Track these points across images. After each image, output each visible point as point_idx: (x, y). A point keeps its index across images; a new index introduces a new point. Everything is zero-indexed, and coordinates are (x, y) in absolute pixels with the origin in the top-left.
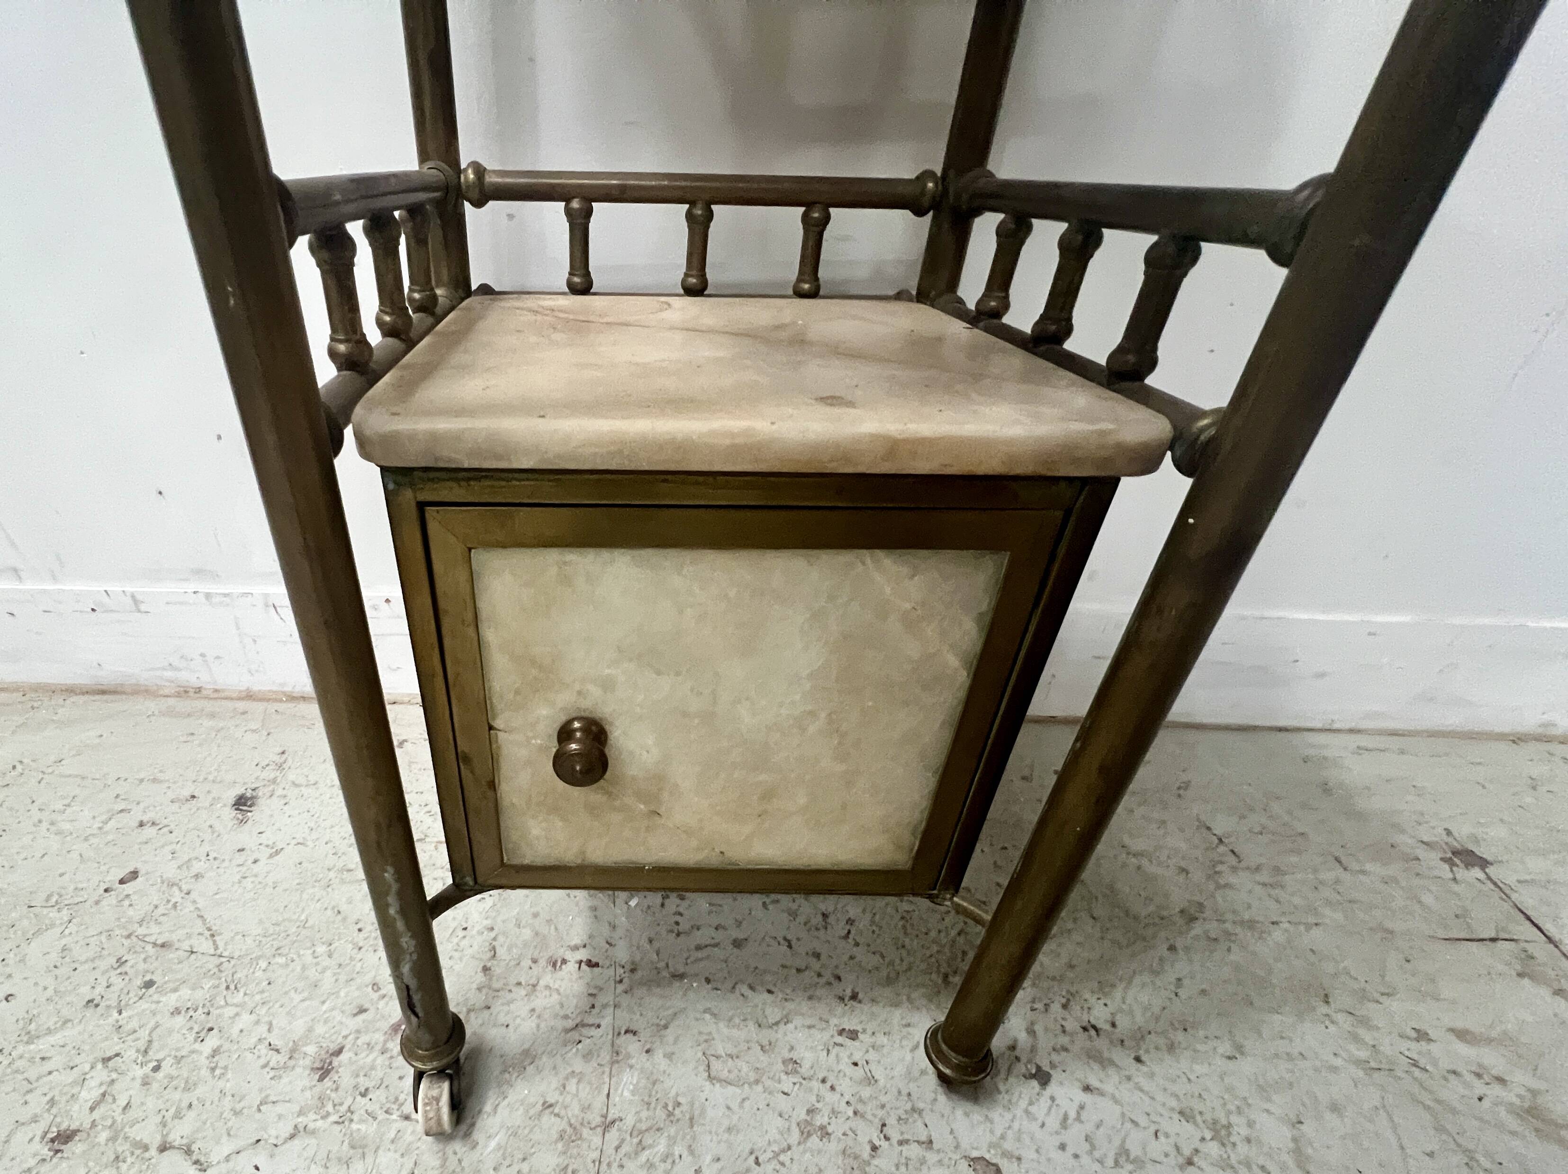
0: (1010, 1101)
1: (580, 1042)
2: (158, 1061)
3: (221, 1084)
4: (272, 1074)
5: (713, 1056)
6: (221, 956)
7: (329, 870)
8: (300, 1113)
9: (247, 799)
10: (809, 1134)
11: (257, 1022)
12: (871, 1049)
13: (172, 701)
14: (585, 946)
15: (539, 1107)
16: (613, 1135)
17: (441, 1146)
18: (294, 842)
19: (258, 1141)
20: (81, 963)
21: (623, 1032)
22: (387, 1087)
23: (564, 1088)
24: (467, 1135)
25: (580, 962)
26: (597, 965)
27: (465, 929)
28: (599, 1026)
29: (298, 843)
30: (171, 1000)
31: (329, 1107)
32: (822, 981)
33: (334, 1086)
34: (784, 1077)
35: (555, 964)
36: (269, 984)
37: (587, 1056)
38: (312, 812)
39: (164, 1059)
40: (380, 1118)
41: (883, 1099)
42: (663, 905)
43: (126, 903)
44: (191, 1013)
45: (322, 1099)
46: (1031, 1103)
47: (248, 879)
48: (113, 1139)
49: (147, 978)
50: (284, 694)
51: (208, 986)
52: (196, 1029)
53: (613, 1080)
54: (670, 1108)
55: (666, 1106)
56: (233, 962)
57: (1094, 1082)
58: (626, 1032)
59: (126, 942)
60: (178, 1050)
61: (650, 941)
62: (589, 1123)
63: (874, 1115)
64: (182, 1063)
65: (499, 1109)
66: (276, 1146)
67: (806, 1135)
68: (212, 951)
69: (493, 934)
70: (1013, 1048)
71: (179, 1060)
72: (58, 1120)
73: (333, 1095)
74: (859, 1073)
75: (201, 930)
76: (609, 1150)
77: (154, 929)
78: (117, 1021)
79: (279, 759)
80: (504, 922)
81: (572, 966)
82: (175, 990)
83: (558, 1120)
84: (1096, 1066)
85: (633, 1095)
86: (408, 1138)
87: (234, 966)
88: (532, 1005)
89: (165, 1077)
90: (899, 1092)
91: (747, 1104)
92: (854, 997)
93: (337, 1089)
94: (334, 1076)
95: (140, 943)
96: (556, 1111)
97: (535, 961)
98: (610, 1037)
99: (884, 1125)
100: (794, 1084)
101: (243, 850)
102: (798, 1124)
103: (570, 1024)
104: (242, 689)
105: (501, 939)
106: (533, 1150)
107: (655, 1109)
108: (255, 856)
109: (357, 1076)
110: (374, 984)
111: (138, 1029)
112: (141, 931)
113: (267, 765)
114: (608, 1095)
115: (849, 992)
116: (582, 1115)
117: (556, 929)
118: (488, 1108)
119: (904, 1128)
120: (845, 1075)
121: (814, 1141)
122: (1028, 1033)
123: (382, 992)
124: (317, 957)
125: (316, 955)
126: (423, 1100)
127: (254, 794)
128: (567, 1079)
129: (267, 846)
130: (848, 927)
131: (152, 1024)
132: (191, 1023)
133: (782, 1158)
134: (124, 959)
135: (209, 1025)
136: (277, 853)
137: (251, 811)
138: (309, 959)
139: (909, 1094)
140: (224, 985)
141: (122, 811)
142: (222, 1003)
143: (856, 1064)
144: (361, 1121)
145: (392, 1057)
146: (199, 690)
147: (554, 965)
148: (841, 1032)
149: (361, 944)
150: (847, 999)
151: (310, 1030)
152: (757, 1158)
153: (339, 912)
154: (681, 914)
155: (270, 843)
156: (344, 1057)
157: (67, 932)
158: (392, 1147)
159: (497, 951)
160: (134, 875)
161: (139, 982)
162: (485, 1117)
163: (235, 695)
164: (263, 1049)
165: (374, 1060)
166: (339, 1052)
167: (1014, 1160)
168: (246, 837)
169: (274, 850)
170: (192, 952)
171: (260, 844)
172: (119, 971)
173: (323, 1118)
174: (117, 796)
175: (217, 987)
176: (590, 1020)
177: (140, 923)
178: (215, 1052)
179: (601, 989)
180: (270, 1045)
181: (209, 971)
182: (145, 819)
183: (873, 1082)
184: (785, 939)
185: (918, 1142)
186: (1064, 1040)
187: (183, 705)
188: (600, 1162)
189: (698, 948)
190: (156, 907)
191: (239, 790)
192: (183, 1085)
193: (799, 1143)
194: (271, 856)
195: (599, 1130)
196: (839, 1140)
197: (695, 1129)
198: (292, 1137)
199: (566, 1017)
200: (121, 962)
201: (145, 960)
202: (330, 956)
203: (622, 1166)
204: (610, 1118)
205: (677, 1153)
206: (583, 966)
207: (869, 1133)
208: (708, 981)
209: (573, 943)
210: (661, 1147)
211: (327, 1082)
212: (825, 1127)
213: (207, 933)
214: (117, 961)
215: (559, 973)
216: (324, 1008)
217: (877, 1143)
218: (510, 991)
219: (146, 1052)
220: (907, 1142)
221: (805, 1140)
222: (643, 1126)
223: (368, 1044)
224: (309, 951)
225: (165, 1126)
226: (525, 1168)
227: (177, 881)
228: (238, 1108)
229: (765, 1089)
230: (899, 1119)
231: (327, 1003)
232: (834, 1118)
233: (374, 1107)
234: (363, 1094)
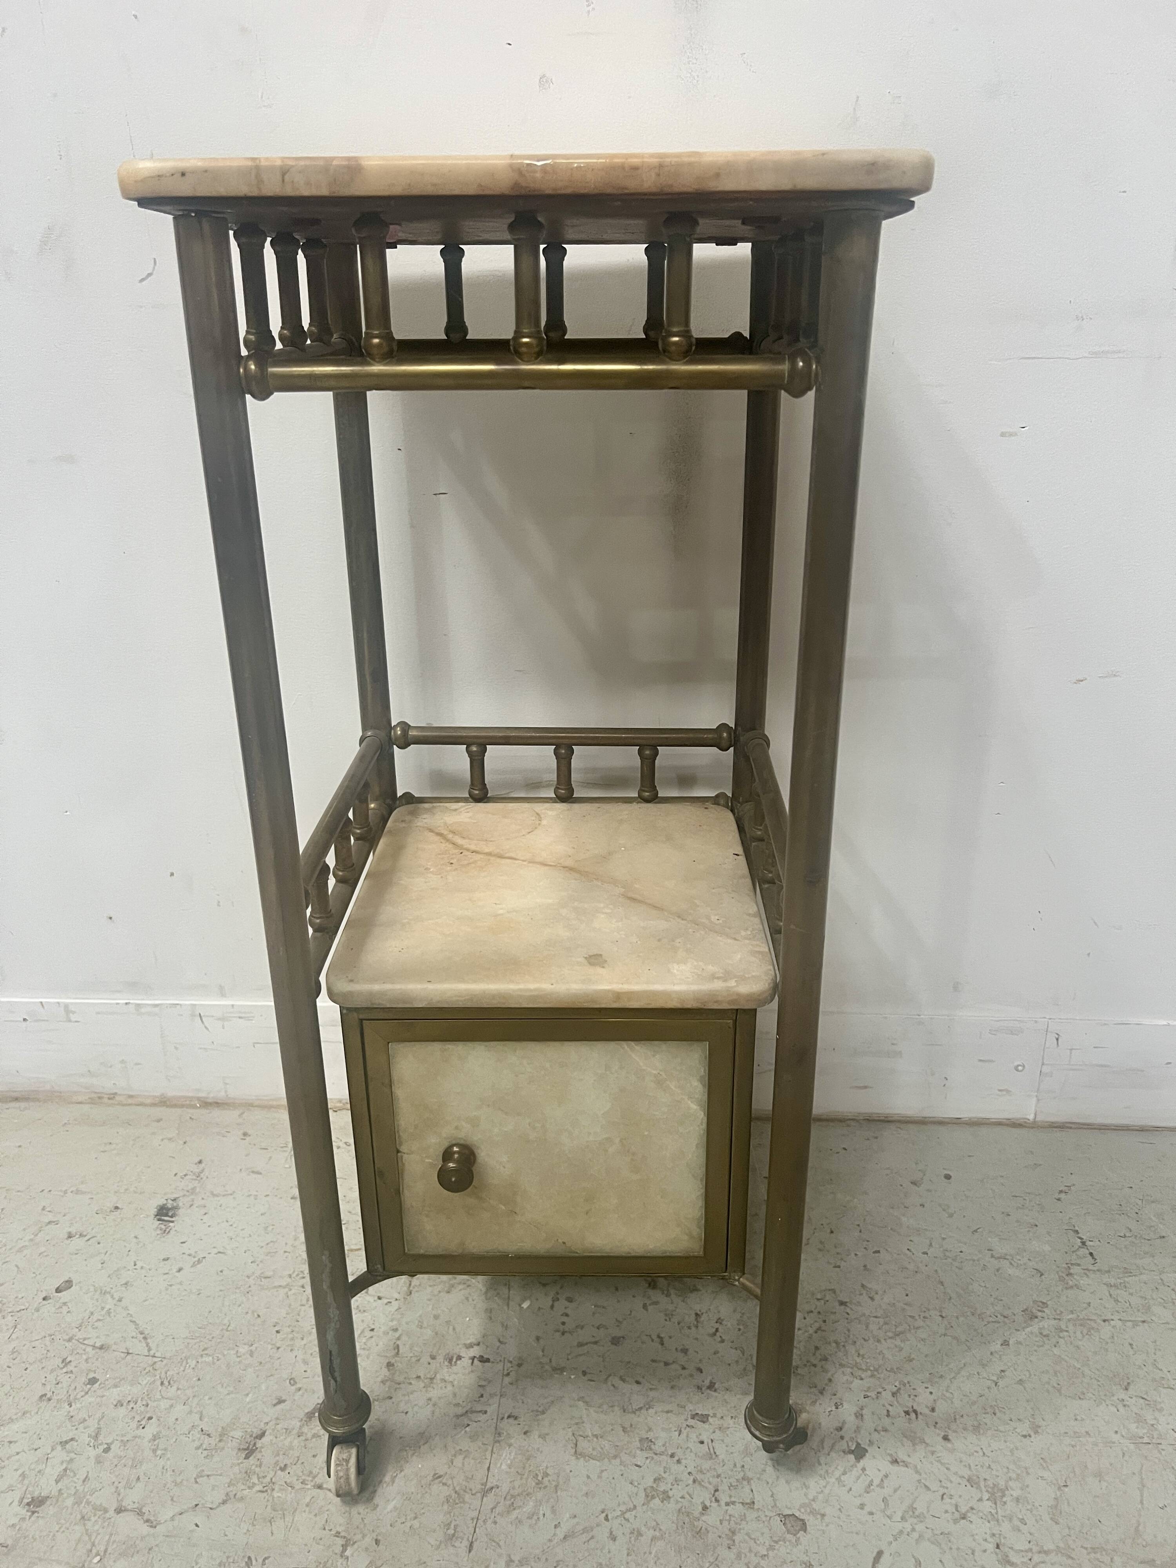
0: (827, 1471)
1: (469, 1425)
2: (107, 1444)
3: (162, 1462)
4: (205, 1453)
5: (582, 1436)
6: (154, 1356)
7: (248, 1277)
8: (230, 1484)
9: (169, 1209)
10: (653, 1497)
11: (190, 1412)
12: (717, 1431)
13: (86, 1108)
14: (478, 1344)
15: (430, 1478)
16: (489, 1500)
17: (348, 1509)
18: (216, 1251)
19: (196, 1505)
20: (31, 1364)
21: (506, 1417)
22: (303, 1463)
23: (453, 1463)
24: (370, 1499)
25: (473, 1358)
26: (488, 1360)
27: (372, 1330)
28: (486, 1412)
29: (219, 1252)
30: (114, 1394)
31: (255, 1479)
33: (258, 1463)
34: (639, 1453)
35: (452, 1360)
36: (199, 1380)
37: (473, 1438)
38: (231, 1222)
39: (111, 1444)
40: (297, 1487)
41: (720, 1469)
42: (552, 1307)
43: (65, 1308)
44: (132, 1405)
45: (248, 1473)
46: (844, 1473)
47: (173, 1287)
48: (78, 1503)
49: (91, 1375)
51: (145, 1382)
52: (138, 1418)
53: (495, 1456)
54: (540, 1478)
55: (537, 1477)
56: (165, 1361)
57: (902, 1455)
58: (509, 1417)
59: (69, 1344)
60: (123, 1436)
61: (538, 1339)
62: (471, 1490)
63: (710, 1483)
64: (128, 1444)
65: (397, 1480)
66: (211, 1509)
67: (650, 1496)
68: (146, 1352)
69: (397, 1335)
70: (840, 1429)
71: (124, 1443)
72: (30, 1489)
73: (257, 1469)
74: (704, 1447)
75: (134, 1334)
76: (486, 1510)
77: (92, 1334)
78: (69, 1412)
79: (196, 1169)
80: (407, 1323)
81: (466, 1362)
82: (116, 1386)
83: (446, 1487)
84: (908, 1443)
85: (510, 1468)
86: (320, 1502)
87: (166, 1365)
88: (429, 1396)
89: (114, 1457)
90: (735, 1465)
91: (604, 1474)
92: (711, 1386)
93: (260, 1466)
94: (257, 1455)
95: (81, 1345)
96: (444, 1481)
97: (433, 1358)
98: (495, 1421)
99: (716, 1490)
100: (647, 1458)
101: (168, 1259)
102: (645, 1490)
103: (460, 1411)
104: (155, 1094)
105: (404, 1338)
106: (423, 1511)
107: (527, 1479)
108: (180, 1265)
109: (278, 1455)
110: (290, 1380)
111: (87, 1418)
112: (80, 1335)
113: (185, 1175)
114: (489, 1468)
115: (707, 1383)
116: (467, 1484)
117: (454, 1329)
118: (387, 1478)
119: (733, 1493)
120: (691, 1451)
121: (657, 1503)
122: (857, 1417)
123: (298, 1386)
125: (239, 1355)
127: (175, 1204)
128: (455, 1455)
129: (189, 1255)
130: (717, 1325)
131: (99, 1415)
132: (133, 1414)
133: (627, 1515)
134: (68, 1360)
135: (148, 1415)
136: (199, 1262)
137: (173, 1222)
138: (233, 1358)
139: (743, 1466)
140: (159, 1383)
141: (50, 1223)
142: (158, 1396)
143: (702, 1442)
144: (281, 1490)
145: (306, 1440)
146: (112, 1096)
147: (450, 1360)
148: (694, 1416)
149: (278, 1345)
150: (704, 1389)
151: (236, 1418)
152: (607, 1516)
153: (259, 1316)
154: (567, 1315)
155: (192, 1252)
156: (264, 1439)
157: (14, 1336)
158: (307, 1509)
159: (400, 1349)
160: (69, 1284)
161: (84, 1379)
162: (385, 1485)
163: (148, 1101)
164: (196, 1433)
165: (291, 1442)
166: (262, 1435)
167: (819, 1516)
168: (170, 1246)
169: (196, 1259)
170: (128, 1353)
171: (184, 1253)
172: (65, 1370)
173: (249, 1488)
174: (44, 1209)
175: (153, 1383)
176: (478, 1409)
177: (79, 1328)
178: (155, 1438)
179: (489, 1382)
180: (202, 1431)
181: (145, 1368)
182: (73, 1230)
183: (714, 1456)
184: (659, 1337)
185: (743, 1503)
186: (887, 1421)
187: (97, 1112)
188: (478, 1519)
189: (580, 1345)
190: (92, 1313)
191: (160, 1202)
192: (130, 1464)
193: (644, 1504)
194: (194, 1265)
195: (479, 1495)
196: (677, 1502)
197: (559, 1493)
198: (224, 1502)
199: (457, 1405)
200: (65, 1362)
201: (87, 1360)
202: (251, 1355)
203: (495, 1523)
204: (489, 1485)
205: (541, 1512)
206: (476, 1361)
207: (702, 1496)
208: (584, 1373)
209: (468, 1342)
210: (530, 1508)
211: (252, 1460)
212: (668, 1492)
213: (140, 1336)
214: (63, 1362)
215: (454, 1368)
216: (248, 1400)
217: (708, 1504)
218: (410, 1384)
219: (96, 1437)
220: (733, 1503)
221: (649, 1502)
222: (516, 1492)
223: (286, 1429)
224: (232, 1352)
225: (119, 1494)
226: (416, 1524)
227: (108, 1290)
228: (179, 1480)
229: (622, 1463)
230: (730, 1486)
231: (250, 1395)
232: (676, 1486)
233: (292, 1479)
234: (283, 1469)
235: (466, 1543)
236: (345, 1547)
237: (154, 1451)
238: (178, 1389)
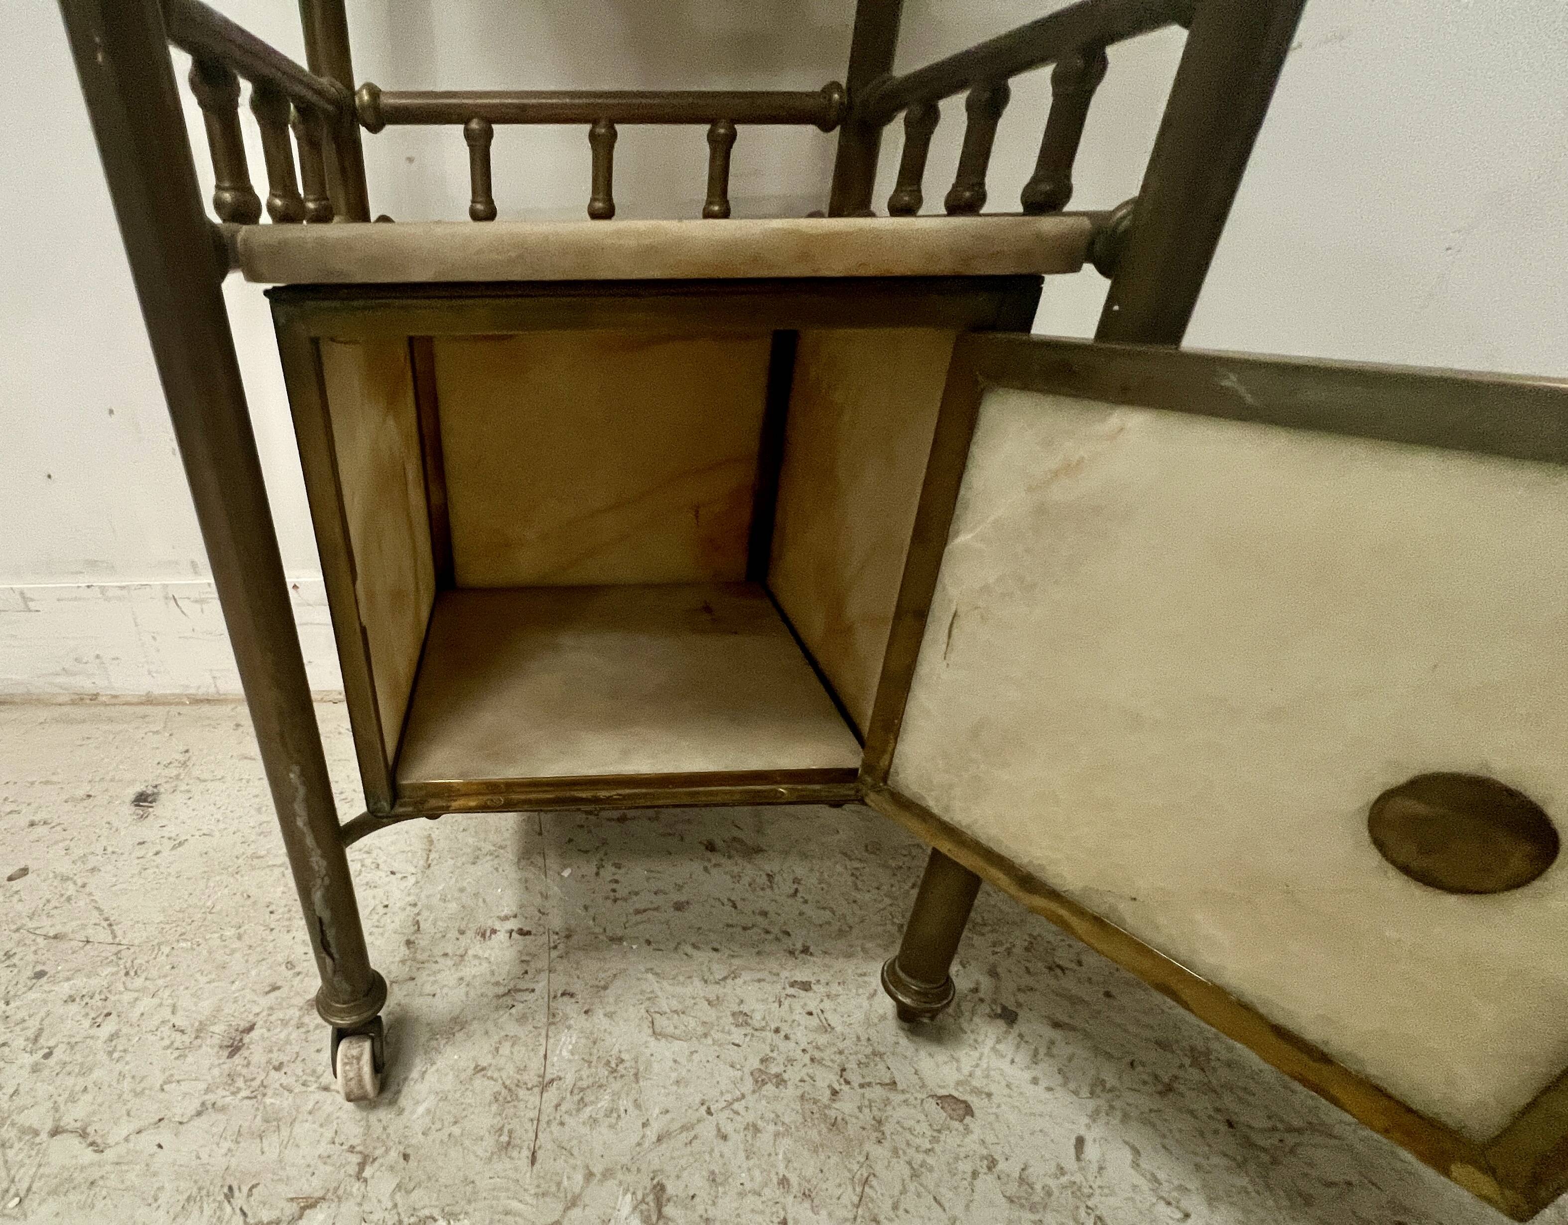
0: (975, 1040)
1: (513, 1006)
2: (49, 1048)
3: (119, 1066)
4: (176, 1053)
5: (659, 1013)
6: (119, 944)
7: (238, 857)
8: (207, 1091)
9: (149, 795)
10: (764, 1083)
11: (161, 1005)
12: (825, 999)
13: (65, 709)
14: (515, 916)
15: (470, 1071)
16: (552, 1094)
17: (364, 1115)
18: (199, 833)
19: (160, 1120)
21: (559, 995)
22: (304, 1060)
23: (498, 1052)
24: (393, 1102)
25: (511, 932)
26: (528, 933)
27: (386, 906)
28: (533, 991)
29: (204, 834)
30: (66, 988)
31: (240, 1083)
32: (770, 937)
33: (245, 1062)
34: (733, 1028)
35: (484, 934)
36: (173, 968)
37: (522, 1019)
38: (219, 804)
39: (56, 1046)
40: (296, 1091)
41: (841, 1046)
42: (597, 874)
43: (16, 897)
44: (86, 999)
45: (232, 1077)
46: (999, 1042)
47: (148, 871)
49: (39, 968)
50: (188, 696)
51: (106, 973)
52: (93, 1015)
53: (551, 1041)
54: (614, 1065)
55: (608, 1063)
56: (133, 949)
57: (1063, 1018)
58: (563, 994)
59: (16, 936)
60: (71, 1036)
61: (586, 908)
62: (526, 1084)
63: (832, 1061)
64: (77, 1048)
65: (427, 1076)
66: (181, 1123)
67: (760, 1083)
68: (110, 939)
69: (416, 910)
70: (975, 990)
71: (72, 1046)
73: (244, 1071)
74: (814, 1022)
75: (97, 921)
76: (548, 1108)
77: (46, 922)
78: (4, 1012)
79: (182, 758)
80: (428, 897)
81: (502, 936)
82: (68, 979)
83: (493, 1083)
84: (1064, 1003)
85: (573, 1054)
86: (327, 1108)
87: (135, 952)
88: (460, 974)
89: (57, 1063)
90: (858, 1038)
91: (695, 1056)
92: (806, 950)
93: (248, 1065)
94: (244, 1052)
95: (31, 935)
96: (489, 1074)
97: (462, 933)
98: (546, 999)
99: (843, 1070)
100: (745, 1035)
101: (144, 843)
102: (752, 1074)
103: (501, 990)
104: (141, 693)
105: (425, 913)
106: (465, 1113)
107: (596, 1067)
108: (158, 848)
109: (271, 1051)
110: (290, 962)
111: (27, 1018)
112: (31, 925)
113: (171, 763)
114: (545, 1056)
115: (799, 946)
116: (519, 1077)
117: (484, 901)
118: (415, 1074)
119: (865, 1072)
120: (799, 1025)
121: (770, 1089)
122: (991, 976)
123: (297, 970)
124: (225, 941)
125: (224, 938)
126: (342, 1060)
127: (155, 790)
128: (500, 1042)
129: (170, 838)
130: (796, 886)
131: (42, 1014)
132: (87, 1010)
133: (736, 1106)
134: (11, 953)
135: (105, 1012)
136: (180, 844)
137: (151, 807)
138: (216, 942)
139: (869, 1039)
140: (123, 972)
141: (11, 812)
142: (121, 989)
143: (810, 1014)
144: (275, 1094)
145: (308, 1031)
146: (94, 697)
147: (483, 935)
148: (792, 985)
149: (273, 925)
150: (797, 953)
151: (219, 1009)
152: (709, 1108)
153: (249, 897)
154: (617, 882)
155: (173, 835)
156: (254, 1034)
158: (310, 1118)
159: (421, 926)
160: (24, 872)
161: (29, 973)
162: (412, 1083)
163: (134, 701)
164: (166, 1030)
165: (290, 1034)
166: (251, 1028)
167: (984, 1096)
168: (148, 830)
169: (177, 842)
170: (88, 942)
173: (233, 1094)
174: (6, 799)
175: (117, 973)
176: (522, 985)
177: (31, 917)
178: (113, 1037)
179: (534, 956)
180: (174, 1026)
181: (107, 958)
182: (36, 818)
183: (829, 1030)
184: (729, 900)
185: (881, 1084)
186: (1029, 979)
187: (78, 712)
188: (538, 1120)
189: (638, 912)
190: (48, 901)
191: (139, 788)
192: (77, 1070)
193: (754, 1092)
194: (174, 848)
195: (536, 1090)
196: (797, 1087)
197: (641, 1083)
198: (199, 1114)
199: (497, 984)
200: (8, 955)
201: (35, 952)
202: (239, 939)
203: (562, 1124)
204: (548, 1077)
205: (622, 1109)
206: (514, 935)
207: (826, 1078)
208: (649, 942)
209: (503, 914)
210: (604, 1102)
211: (237, 1059)
212: (781, 1074)
213: (105, 924)
214: (5, 954)
215: (488, 943)
216: (233, 988)
217: (837, 1087)
218: (436, 962)
219: (36, 1040)
220: (869, 1084)
221: (760, 1088)
222: (584, 1084)
223: (282, 1020)
224: (216, 935)
225: (57, 1111)
226: (456, 1130)
227: (71, 876)
228: (139, 1089)
229: (715, 1042)
230: (859, 1064)
231: (237, 983)
232: (789, 1066)
233: (289, 1081)
234: (277, 1068)
235: (526, 1153)
236: (362, 1166)
237: (110, 1053)
238: (146, 979)
